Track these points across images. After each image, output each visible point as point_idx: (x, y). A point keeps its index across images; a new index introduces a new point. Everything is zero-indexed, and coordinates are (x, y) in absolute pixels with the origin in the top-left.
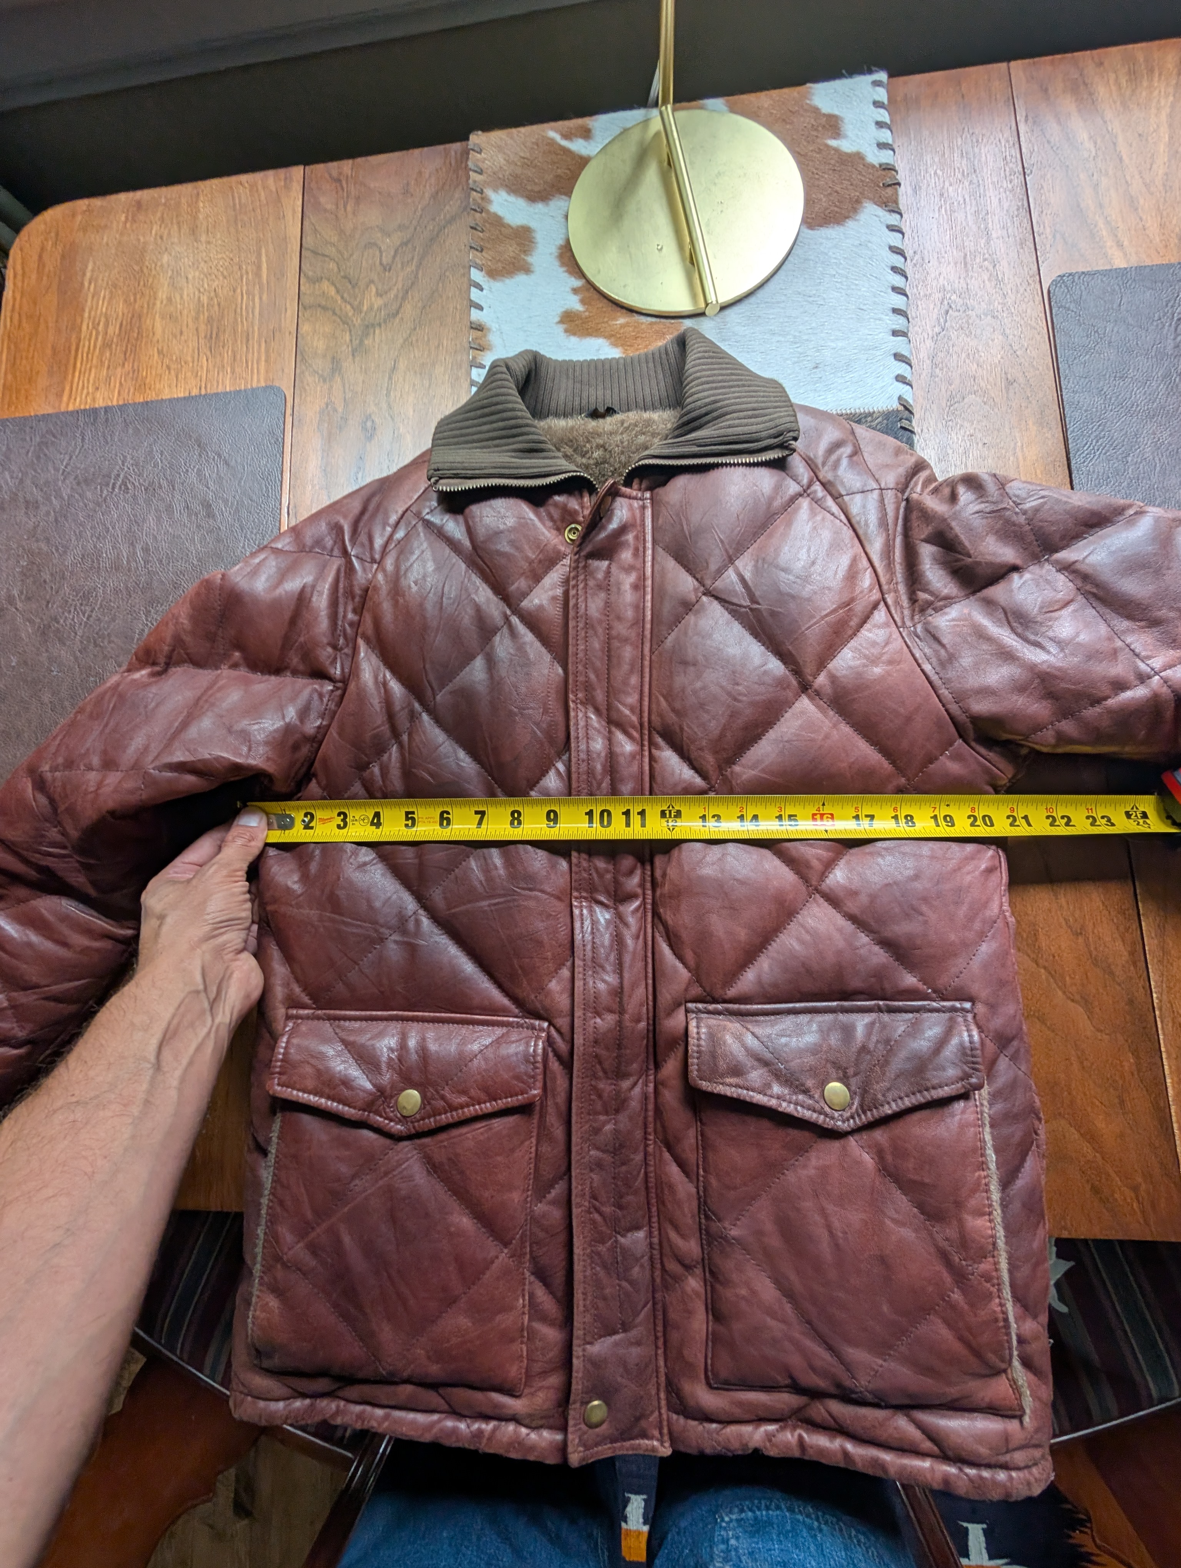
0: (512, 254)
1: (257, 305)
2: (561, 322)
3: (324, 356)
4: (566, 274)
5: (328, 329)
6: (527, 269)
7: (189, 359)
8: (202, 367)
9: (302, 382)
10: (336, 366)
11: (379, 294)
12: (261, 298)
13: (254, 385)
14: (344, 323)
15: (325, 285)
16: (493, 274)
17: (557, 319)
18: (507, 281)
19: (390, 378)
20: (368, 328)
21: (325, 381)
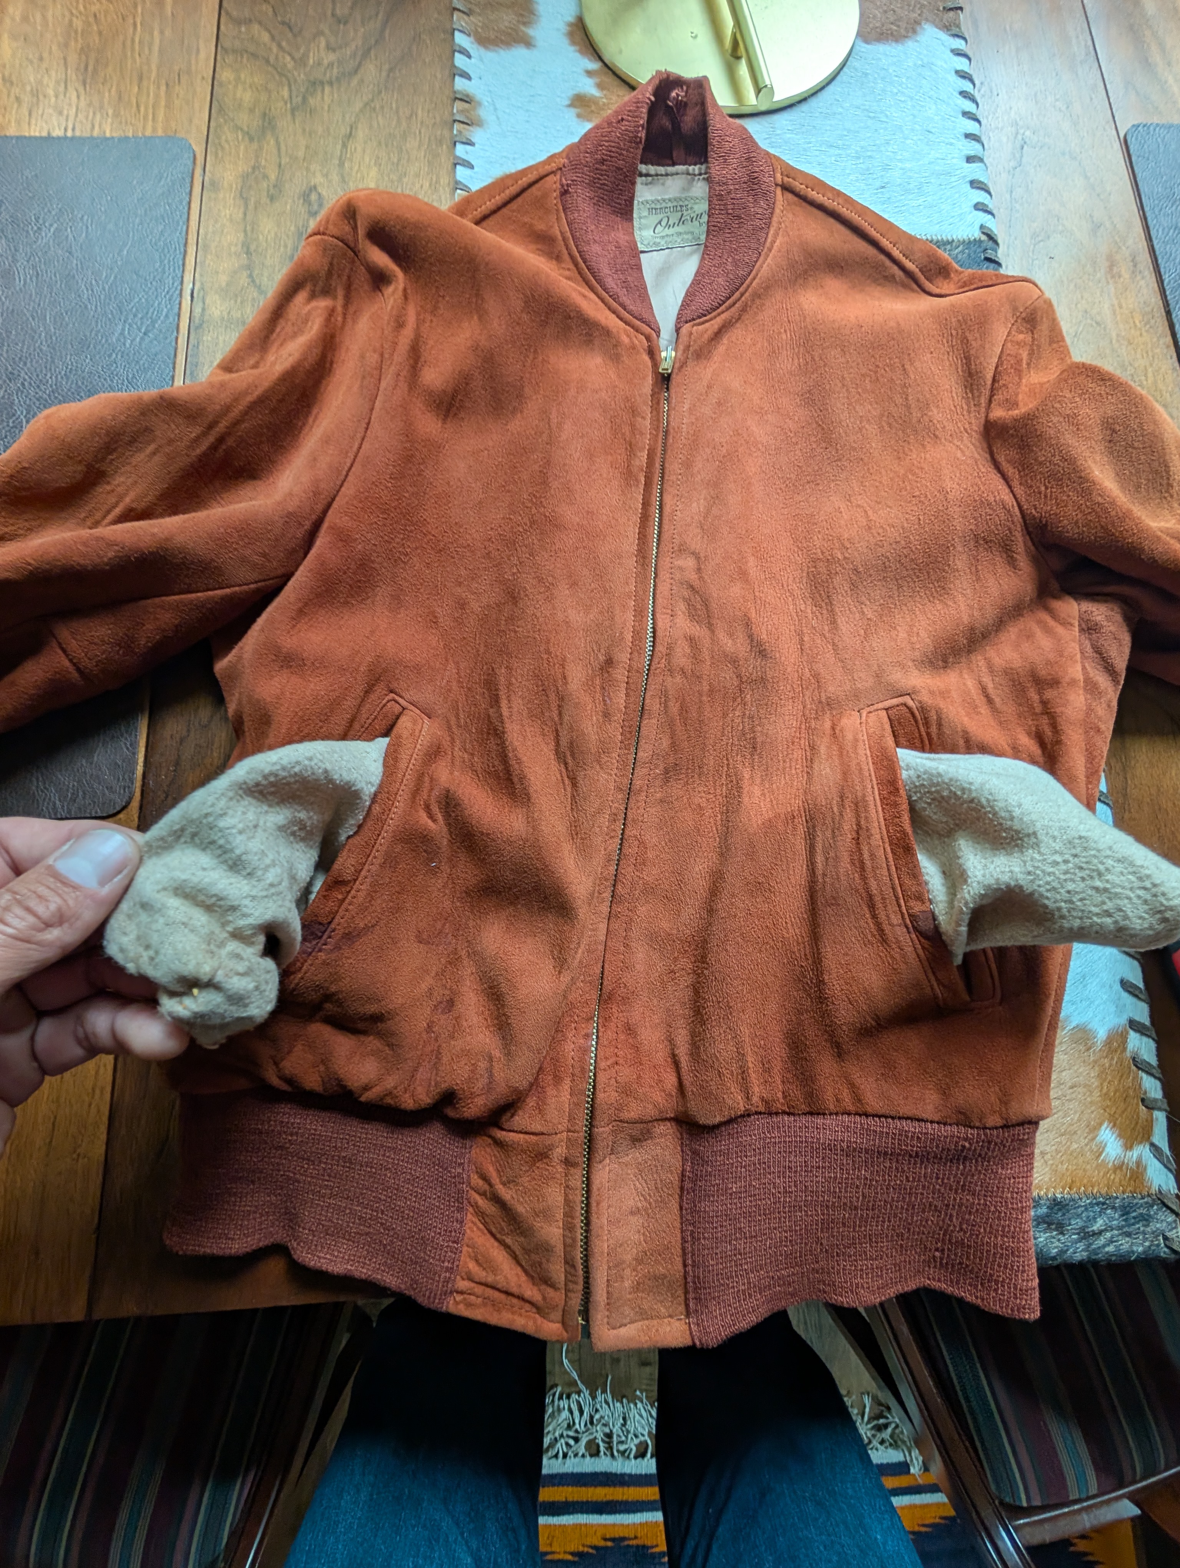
0: (507, 24)
1: (157, 41)
2: (571, 105)
3: (252, 111)
4: (578, 55)
5: (258, 79)
6: (528, 43)
7: (51, 92)
8: (70, 105)
9: (219, 138)
10: (268, 123)
11: (329, 48)
12: (162, 32)
13: (148, 133)
14: (281, 75)
15: (256, 27)
16: (484, 41)
17: (568, 102)
18: (502, 52)
19: (344, 146)
20: (315, 85)
21: (251, 139)
